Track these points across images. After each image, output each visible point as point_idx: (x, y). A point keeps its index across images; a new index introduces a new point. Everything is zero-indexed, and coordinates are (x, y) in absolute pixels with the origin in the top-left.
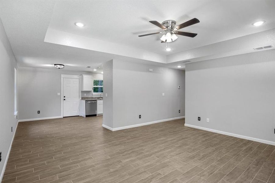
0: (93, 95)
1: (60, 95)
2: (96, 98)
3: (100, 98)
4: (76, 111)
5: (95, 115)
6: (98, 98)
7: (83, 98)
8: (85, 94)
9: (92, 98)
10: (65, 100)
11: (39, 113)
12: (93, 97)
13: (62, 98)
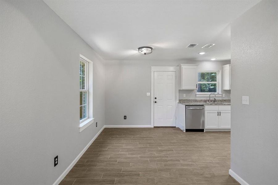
0: (197, 96)
1: (149, 95)
2: (201, 101)
3: (208, 101)
4: (172, 120)
5: (202, 131)
6: (205, 101)
7: (181, 101)
8: (184, 95)
9: (196, 101)
10: (156, 102)
11: (126, 119)
12: (197, 99)
13: (153, 100)
